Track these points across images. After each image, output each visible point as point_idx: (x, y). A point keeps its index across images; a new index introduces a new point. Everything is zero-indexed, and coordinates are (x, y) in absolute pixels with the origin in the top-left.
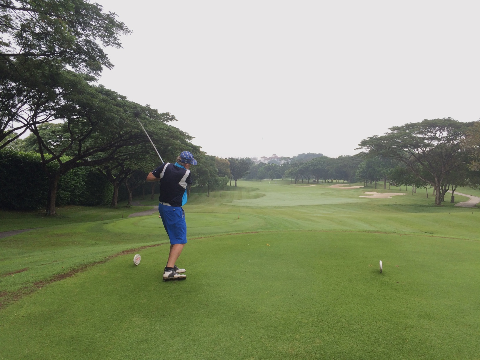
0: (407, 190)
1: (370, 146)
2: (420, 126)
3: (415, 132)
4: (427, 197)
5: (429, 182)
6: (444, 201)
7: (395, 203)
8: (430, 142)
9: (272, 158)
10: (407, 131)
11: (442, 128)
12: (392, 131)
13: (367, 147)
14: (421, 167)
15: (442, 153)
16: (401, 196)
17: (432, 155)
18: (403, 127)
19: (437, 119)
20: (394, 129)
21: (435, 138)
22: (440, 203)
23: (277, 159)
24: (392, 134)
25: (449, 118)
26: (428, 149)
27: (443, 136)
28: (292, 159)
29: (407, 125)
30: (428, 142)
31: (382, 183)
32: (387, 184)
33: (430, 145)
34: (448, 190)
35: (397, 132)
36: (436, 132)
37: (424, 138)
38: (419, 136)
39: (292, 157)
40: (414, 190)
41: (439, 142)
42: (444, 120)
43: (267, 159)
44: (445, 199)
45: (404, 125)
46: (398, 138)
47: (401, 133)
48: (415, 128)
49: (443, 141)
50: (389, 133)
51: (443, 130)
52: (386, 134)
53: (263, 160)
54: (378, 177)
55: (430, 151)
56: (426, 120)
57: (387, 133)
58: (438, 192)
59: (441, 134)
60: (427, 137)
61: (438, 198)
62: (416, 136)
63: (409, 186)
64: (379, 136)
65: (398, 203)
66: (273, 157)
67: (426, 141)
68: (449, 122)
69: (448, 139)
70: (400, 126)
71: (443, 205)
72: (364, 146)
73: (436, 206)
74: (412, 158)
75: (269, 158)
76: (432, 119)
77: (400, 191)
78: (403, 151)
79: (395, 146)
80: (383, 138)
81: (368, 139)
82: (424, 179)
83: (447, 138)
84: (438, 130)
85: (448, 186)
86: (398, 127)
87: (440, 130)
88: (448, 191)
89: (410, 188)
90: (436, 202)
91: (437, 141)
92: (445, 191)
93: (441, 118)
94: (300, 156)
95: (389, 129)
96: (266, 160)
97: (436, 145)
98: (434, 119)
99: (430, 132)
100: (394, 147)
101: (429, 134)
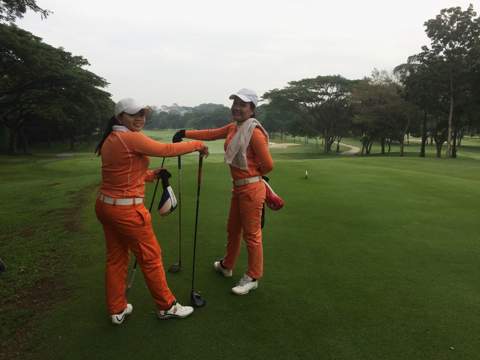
0: (300, 141)
1: (271, 99)
2: (314, 82)
3: (310, 87)
4: (317, 148)
5: (320, 133)
6: (330, 150)
7: (290, 152)
8: (322, 97)
9: (172, 107)
10: (304, 86)
11: (332, 85)
12: (291, 85)
13: (269, 99)
14: (314, 120)
15: (331, 107)
16: (295, 146)
17: (323, 109)
18: (300, 82)
19: (329, 75)
20: (293, 83)
21: (326, 93)
22: (328, 152)
23: (178, 108)
24: (291, 88)
25: (339, 75)
26: (320, 103)
27: (333, 92)
28: (194, 109)
29: (304, 81)
30: (320, 97)
31: (279, 134)
32: (283, 135)
33: (322, 100)
34: (335, 140)
35: (294, 86)
36: (328, 88)
37: (317, 93)
38: (314, 91)
39: (194, 107)
40: (306, 141)
41: (330, 97)
42: (335, 77)
43: (168, 108)
44: (332, 149)
45: (301, 80)
46: (296, 92)
47: (299, 87)
48: (311, 83)
49: (333, 96)
50: (288, 87)
51: (334, 86)
52: (285, 88)
53: (163, 109)
54: (275, 129)
55: (322, 104)
56: (319, 77)
57: (287, 87)
58: (327, 142)
59: (332, 90)
60: (320, 92)
61: (326, 147)
62: (311, 91)
63: (302, 137)
64: (280, 90)
65: (292, 152)
66: (174, 106)
67: (319, 96)
68: (339, 79)
69: (337, 95)
70: (297, 81)
71: (330, 154)
72: (266, 99)
73: (324, 155)
74: (307, 111)
75: (170, 107)
76: (325, 76)
77: (294, 142)
78: (299, 104)
79: (293, 99)
80: (283, 91)
81: (270, 92)
82: (316, 130)
83: (337, 93)
84: (329, 86)
85: (334, 137)
86: (296, 81)
87: (331, 86)
88: (334, 142)
89: (303, 139)
90: (325, 150)
91: (328, 96)
92: (333, 141)
93: (332, 75)
94: (202, 106)
95: (288, 83)
96: (166, 109)
97: (327, 100)
98: (326, 76)
99: (322, 87)
100: (291, 100)
101: (322, 89)
